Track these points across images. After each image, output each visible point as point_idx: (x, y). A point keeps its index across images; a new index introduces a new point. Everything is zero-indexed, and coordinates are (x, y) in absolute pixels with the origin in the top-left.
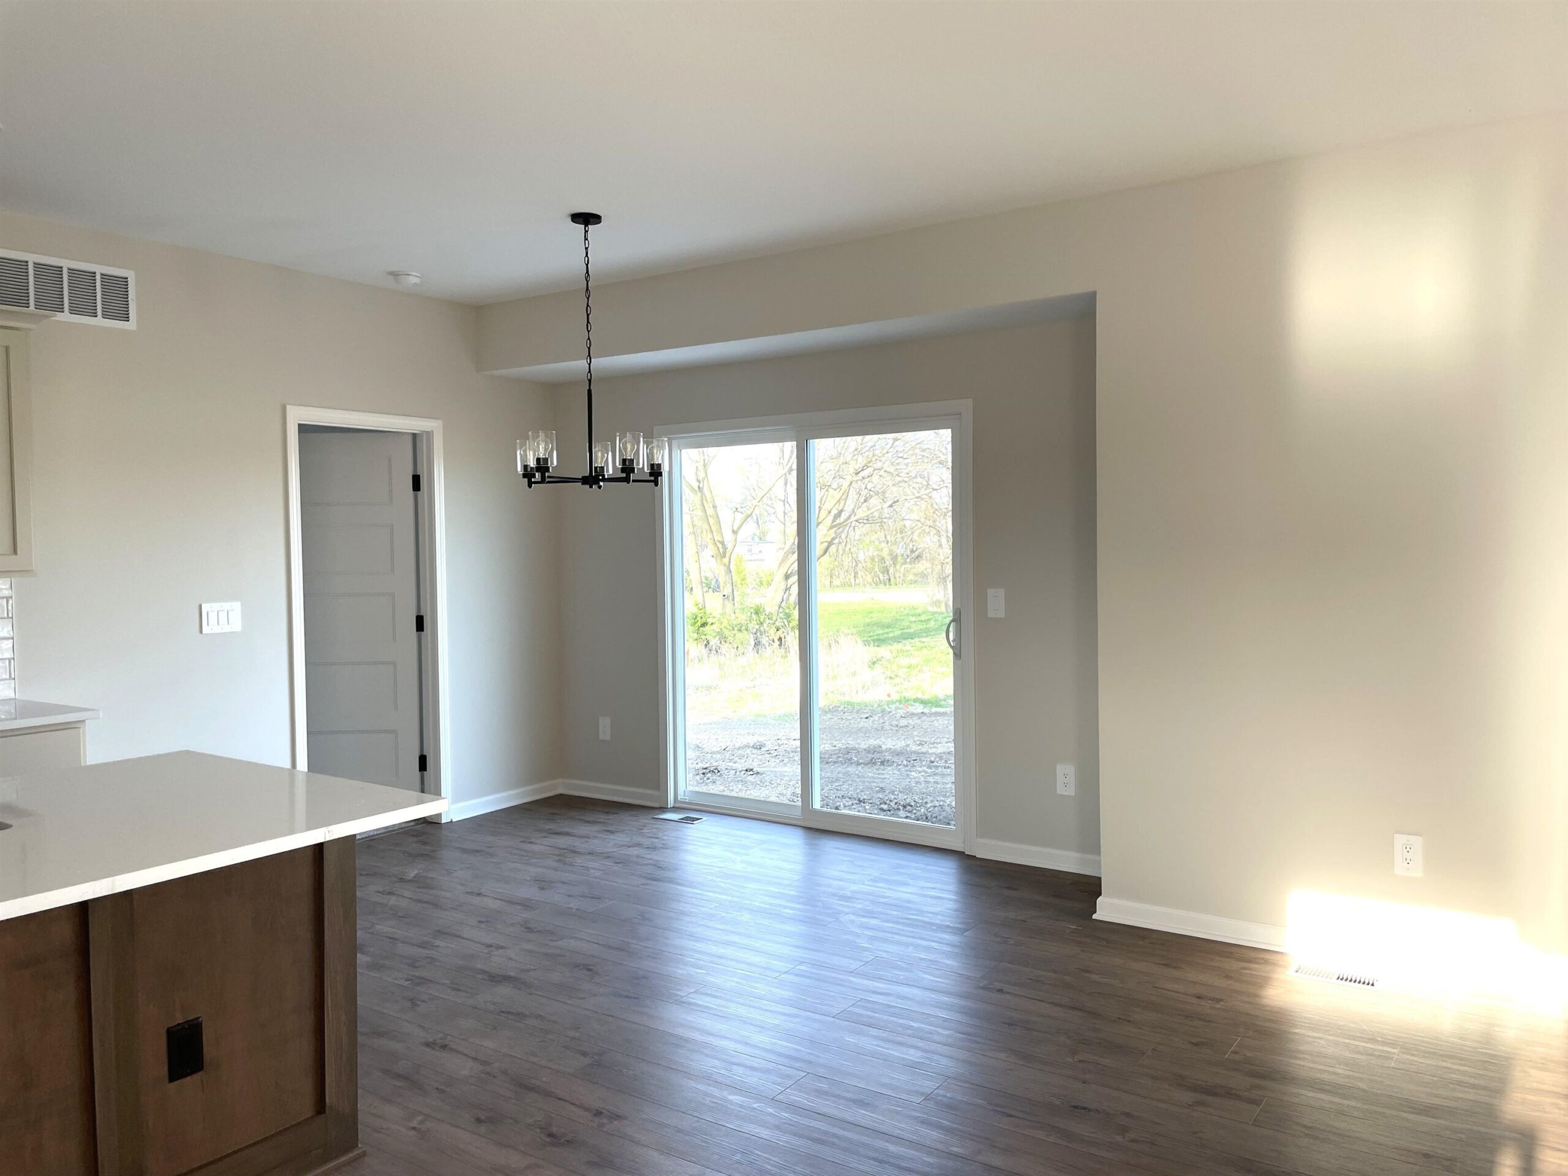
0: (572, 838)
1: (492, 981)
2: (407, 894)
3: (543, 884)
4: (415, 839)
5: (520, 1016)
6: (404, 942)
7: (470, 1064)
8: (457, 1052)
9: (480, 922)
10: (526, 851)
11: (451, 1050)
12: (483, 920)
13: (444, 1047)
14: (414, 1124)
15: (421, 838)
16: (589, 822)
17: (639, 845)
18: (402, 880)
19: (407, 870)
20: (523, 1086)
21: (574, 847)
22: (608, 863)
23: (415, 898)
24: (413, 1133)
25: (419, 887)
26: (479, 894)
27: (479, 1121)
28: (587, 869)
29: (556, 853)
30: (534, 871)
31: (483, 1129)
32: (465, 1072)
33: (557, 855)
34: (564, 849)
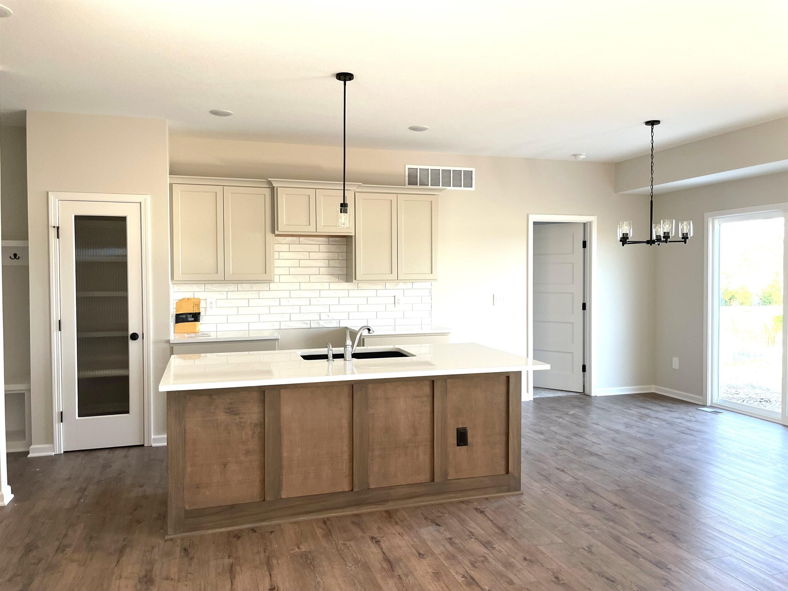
0: (650, 411)
1: (590, 454)
2: (567, 419)
3: (627, 425)
4: (578, 400)
5: (597, 468)
6: (559, 435)
7: (571, 478)
8: (567, 473)
9: (594, 434)
10: (625, 412)
11: (565, 472)
12: (595, 433)
13: (563, 471)
14: (544, 490)
15: (580, 400)
16: (661, 406)
17: (682, 418)
18: (567, 414)
19: (570, 411)
20: (589, 490)
21: (649, 414)
22: (663, 423)
23: (570, 421)
24: (542, 493)
25: (572, 417)
26: (597, 424)
27: (567, 495)
28: (652, 423)
29: (640, 415)
30: (625, 420)
31: (568, 498)
32: (568, 480)
33: (640, 416)
34: (644, 414)
